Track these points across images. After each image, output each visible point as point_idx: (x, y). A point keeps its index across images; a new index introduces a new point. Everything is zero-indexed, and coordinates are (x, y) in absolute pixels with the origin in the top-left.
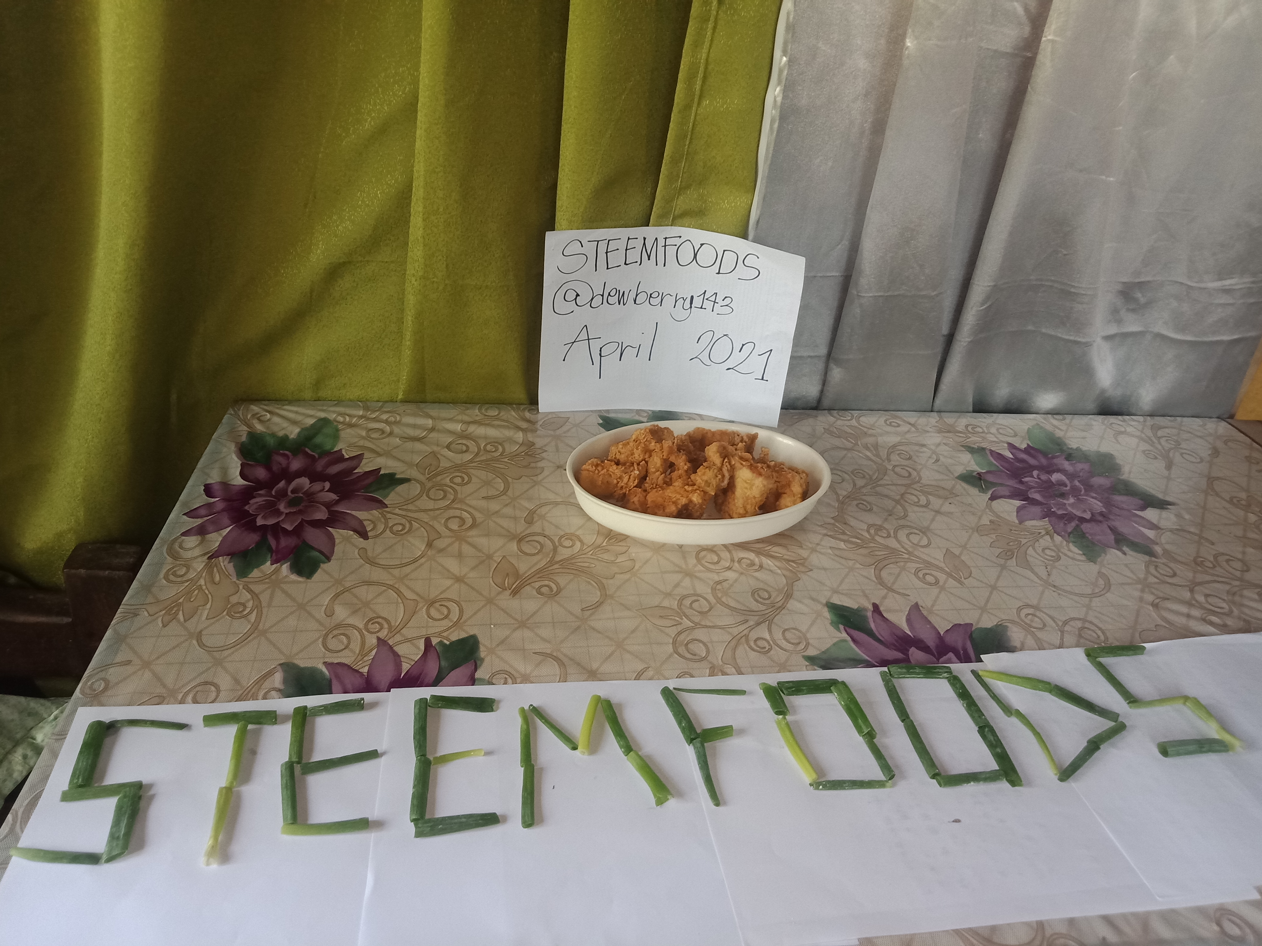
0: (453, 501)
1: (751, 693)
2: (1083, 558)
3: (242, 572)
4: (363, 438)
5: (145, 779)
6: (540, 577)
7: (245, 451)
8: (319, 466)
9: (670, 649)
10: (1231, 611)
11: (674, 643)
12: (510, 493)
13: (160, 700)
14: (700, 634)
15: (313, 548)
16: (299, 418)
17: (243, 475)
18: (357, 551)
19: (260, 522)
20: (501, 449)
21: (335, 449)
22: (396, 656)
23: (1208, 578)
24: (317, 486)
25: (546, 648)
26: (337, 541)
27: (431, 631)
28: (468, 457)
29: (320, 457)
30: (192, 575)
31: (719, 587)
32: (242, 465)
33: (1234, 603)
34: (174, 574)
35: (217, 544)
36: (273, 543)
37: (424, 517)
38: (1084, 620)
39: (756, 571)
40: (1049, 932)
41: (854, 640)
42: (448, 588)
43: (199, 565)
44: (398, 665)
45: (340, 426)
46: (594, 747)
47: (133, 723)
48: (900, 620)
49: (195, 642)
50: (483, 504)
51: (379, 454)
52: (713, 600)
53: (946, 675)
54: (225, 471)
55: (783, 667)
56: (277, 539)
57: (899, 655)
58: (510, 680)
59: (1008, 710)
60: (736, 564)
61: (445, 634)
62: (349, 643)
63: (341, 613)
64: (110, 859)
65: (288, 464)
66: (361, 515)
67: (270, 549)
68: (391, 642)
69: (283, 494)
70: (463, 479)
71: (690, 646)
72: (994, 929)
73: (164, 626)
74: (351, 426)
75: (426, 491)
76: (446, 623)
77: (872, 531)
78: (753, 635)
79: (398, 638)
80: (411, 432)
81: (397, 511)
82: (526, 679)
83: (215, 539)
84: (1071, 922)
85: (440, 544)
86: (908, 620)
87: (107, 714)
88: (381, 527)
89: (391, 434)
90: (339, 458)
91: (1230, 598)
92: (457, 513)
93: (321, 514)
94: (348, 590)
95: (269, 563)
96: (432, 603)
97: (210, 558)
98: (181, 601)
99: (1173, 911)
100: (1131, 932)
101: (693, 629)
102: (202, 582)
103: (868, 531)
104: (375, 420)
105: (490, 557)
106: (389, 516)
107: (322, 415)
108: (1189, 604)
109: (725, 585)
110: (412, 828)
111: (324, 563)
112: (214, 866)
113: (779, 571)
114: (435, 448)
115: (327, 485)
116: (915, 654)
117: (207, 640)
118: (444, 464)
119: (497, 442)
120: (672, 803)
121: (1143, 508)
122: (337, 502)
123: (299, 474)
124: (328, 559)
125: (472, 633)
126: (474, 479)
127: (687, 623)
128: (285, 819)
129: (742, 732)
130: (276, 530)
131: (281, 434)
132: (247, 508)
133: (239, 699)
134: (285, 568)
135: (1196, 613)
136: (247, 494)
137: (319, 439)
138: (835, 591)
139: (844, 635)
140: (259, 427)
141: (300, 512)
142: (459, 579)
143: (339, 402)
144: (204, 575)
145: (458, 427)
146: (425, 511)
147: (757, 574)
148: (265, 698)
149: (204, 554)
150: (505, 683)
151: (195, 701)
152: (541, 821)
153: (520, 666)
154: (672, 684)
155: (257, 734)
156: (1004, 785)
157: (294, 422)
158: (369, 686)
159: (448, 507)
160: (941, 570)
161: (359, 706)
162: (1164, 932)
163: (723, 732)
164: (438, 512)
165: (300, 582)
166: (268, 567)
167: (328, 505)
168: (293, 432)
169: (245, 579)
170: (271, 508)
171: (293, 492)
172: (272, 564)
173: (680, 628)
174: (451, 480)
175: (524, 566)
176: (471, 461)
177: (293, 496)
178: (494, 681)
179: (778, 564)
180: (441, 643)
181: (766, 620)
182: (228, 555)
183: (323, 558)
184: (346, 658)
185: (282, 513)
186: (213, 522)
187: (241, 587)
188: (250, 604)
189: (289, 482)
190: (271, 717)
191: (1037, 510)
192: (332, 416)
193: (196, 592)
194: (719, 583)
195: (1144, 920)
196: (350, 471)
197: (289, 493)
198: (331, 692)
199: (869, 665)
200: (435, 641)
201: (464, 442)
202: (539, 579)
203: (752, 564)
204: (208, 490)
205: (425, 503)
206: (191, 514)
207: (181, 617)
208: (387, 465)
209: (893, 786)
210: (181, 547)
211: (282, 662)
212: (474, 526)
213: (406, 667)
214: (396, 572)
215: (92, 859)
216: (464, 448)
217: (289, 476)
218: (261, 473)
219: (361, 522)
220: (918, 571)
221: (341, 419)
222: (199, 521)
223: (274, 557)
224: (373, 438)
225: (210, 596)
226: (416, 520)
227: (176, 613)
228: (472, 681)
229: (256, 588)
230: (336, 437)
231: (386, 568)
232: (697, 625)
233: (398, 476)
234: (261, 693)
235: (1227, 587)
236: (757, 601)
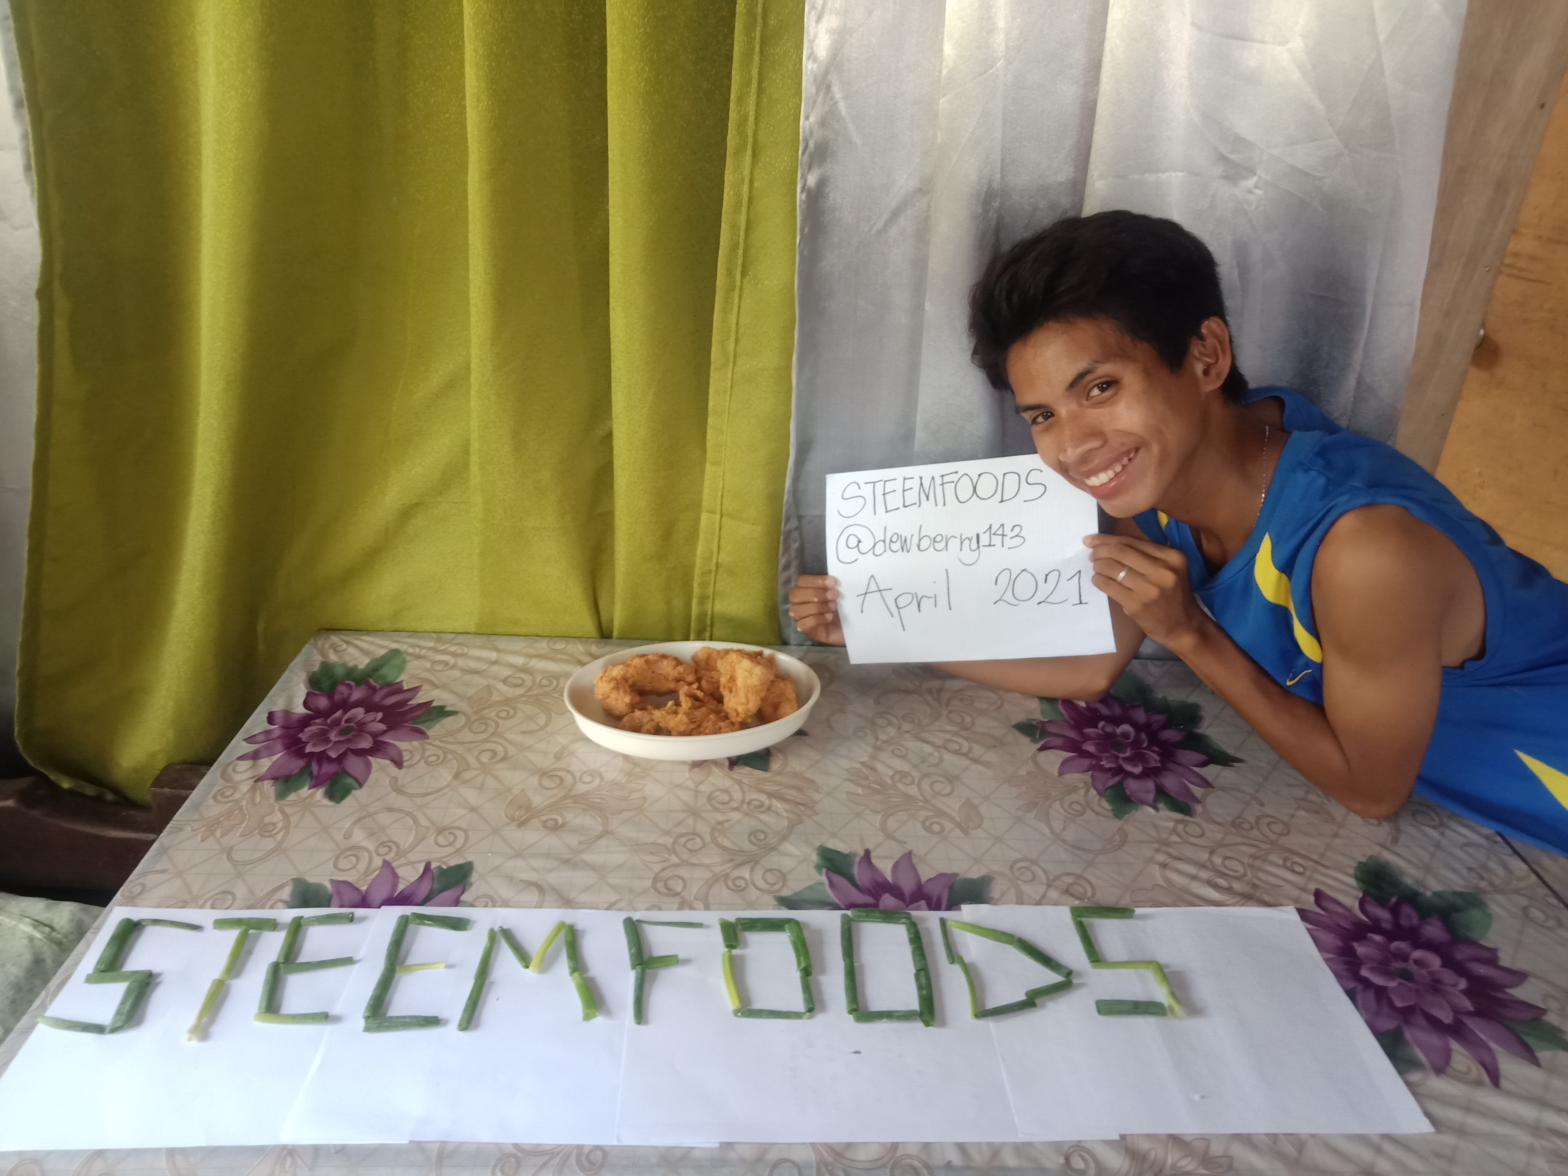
0: (493, 734)
1: (708, 927)
2: (1111, 814)
3: (281, 795)
4: (427, 670)
5: (155, 969)
6: (550, 811)
7: (314, 682)
8: (377, 698)
9: (649, 883)
10: (1245, 875)
11: (656, 879)
12: (548, 729)
13: (184, 904)
14: (684, 872)
15: (349, 775)
16: (372, 648)
17: (306, 704)
18: (388, 780)
19: (309, 749)
20: (555, 683)
21: (398, 681)
22: (395, 876)
23: (1239, 840)
24: (371, 716)
25: (533, 877)
26: (373, 769)
27: (434, 856)
28: (520, 691)
29: (381, 688)
30: (237, 796)
31: (719, 827)
32: (308, 694)
33: (1252, 867)
34: (222, 795)
35: (266, 769)
36: (315, 767)
37: (460, 749)
38: (1078, 876)
39: (762, 812)
40: (900, 1152)
41: (831, 884)
42: (461, 817)
43: (245, 788)
44: (395, 885)
45: (408, 658)
46: (546, 966)
47: (156, 922)
48: (885, 867)
49: (225, 856)
50: (519, 738)
51: (435, 686)
52: (708, 838)
53: (904, 920)
54: (290, 699)
55: (751, 906)
56: (320, 764)
57: (869, 900)
58: (490, 904)
59: (954, 956)
60: (745, 806)
61: (445, 860)
62: (357, 863)
63: (358, 836)
64: (114, 1030)
65: (350, 694)
66: (402, 745)
67: (311, 775)
68: (394, 864)
69: (337, 722)
70: (508, 712)
71: (670, 882)
72: (849, 1146)
73: (203, 840)
74: (419, 657)
75: (469, 724)
76: (450, 850)
77: (897, 777)
78: (735, 874)
79: (402, 861)
80: (473, 665)
81: (437, 743)
82: (506, 904)
83: (265, 764)
84: (927, 1146)
85: (467, 775)
86: (895, 867)
87: (136, 913)
88: (417, 757)
89: (454, 667)
90: (398, 689)
91: (1251, 861)
92: (492, 746)
93: (366, 743)
94: (370, 815)
95: (306, 788)
96: (441, 831)
97: (256, 781)
98: (222, 819)
99: (1030, 1144)
100: (978, 1158)
101: (677, 865)
102: (244, 803)
103: (892, 778)
104: (443, 652)
105: (509, 790)
106: (427, 747)
107: (395, 646)
108: (1202, 866)
109: (727, 825)
110: (362, 1023)
111: (355, 789)
112: (194, 1043)
113: (785, 814)
114: (492, 682)
115: (380, 715)
116: (888, 900)
117: (236, 856)
118: (496, 698)
119: (552, 677)
120: (599, 1020)
121: (1204, 764)
122: (384, 733)
123: (357, 704)
124: (361, 785)
125: (470, 860)
126: (520, 714)
127: (674, 859)
128: (260, 1008)
129: (687, 962)
130: (322, 757)
131: (351, 664)
132: (300, 736)
133: (251, 907)
134: (320, 793)
135: (1204, 874)
136: (305, 722)
137: (384, 671)
138: (833, 835)
139: (824, 879)
140: (333, 657)
141: (348, 740)
142: (473, 810)
143: (414, 633)
144: (247, 796)
145: (520, 661)
146: (463, 743)
147: (762, 817)
148: (271, 908)
149: (252, 778)
150: (485, 906)
151: (213, 907)
152: (477, 1027)
153: (504, 891)
154: (636, 916)
155: (256, 938)
156: (919, 1025)
157: (366, 653)
158: (364, 902)
159: (486, 741)
160: (951, 819)
161: (351, 919)
162: (1010, 1160)
163: (670, 961)
164: (474, 745)
165: (330, 806)
166: (305, 791)
167: (375, 735)
168: (363, 662)
169: (281, 802)
170: (323, 737)
171: (347, 721)
172: (309, 789)
173: (666, 864)
174: (497, 715)
175: (538, 800)
176: (522, 696)
177: (346, 725)
178: (476, 904)
179: (787, 806)
180: (439, 868)
181: (752, 861)
182: (272, 779)
183: (356, 785)
184: (350, 877)
185: (332, 741)
186: (267, 748)
187: (276, 808)
188: (280, 825)
189: (345, 712)
190: (273, 925)
191: (1086, 762)
192: (403, 647)
193: (237, 812)
194: (720, 823)
195: (996, 1150)
196: (404, 703)
197: (343, 723)
198: (328, 906)
199: (836, 907)
200: (434, 865)
201: (522, 676)
202: (550, 813)
203: (762, 805)
204: (271, 718)
205: (465, 735)
206: (250, 740)
207: (218, 833)
208: (439, 697)
209: (810, 1018)
210: (234, 770)
211: (295, 877)
212: (505, 759)
213: (401, 887)
214: (418, 801)
215: (99, 1029)
216: (520, 682)
217: (346, 705)
218: (323, 703)
219: (400, 752)
220: (927, 818)
221: (411, 650)
222: (255, 747)
223: (313, 782)
224: (435, 671)
225: (247, 816)
226: (453, 752)
227: (216, 830)
228: (457, 903)
229: (289, 810)
230: (401, 668)
231: (410, 796)
232: (684, 863)
233: (447, 709)
234: (270, 903)
235: (1253, 850)
236: (751, 842)
